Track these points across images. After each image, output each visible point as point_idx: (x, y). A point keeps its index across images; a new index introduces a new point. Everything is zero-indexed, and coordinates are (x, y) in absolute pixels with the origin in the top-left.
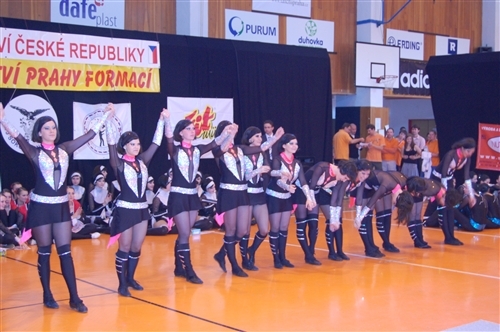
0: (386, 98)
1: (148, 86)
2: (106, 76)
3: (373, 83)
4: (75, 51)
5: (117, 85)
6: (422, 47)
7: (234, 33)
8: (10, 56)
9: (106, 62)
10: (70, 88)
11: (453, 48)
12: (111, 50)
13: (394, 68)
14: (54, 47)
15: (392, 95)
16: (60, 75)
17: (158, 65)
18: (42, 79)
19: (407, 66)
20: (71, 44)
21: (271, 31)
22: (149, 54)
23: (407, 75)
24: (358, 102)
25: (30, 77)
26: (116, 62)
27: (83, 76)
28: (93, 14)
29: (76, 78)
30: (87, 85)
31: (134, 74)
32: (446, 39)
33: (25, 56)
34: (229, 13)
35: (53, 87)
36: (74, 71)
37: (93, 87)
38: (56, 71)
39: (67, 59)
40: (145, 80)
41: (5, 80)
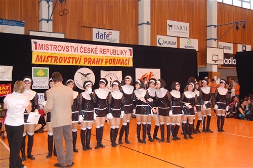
0: (218, 68)
1: (128, 64)
2: (113, 61)
3: (214, 62)
4: (101, 51)
5: (117, 64)
6: (232, 49)
7: (160, 44)
8: (78, 54)
9: (113, 55)
10: (100, 65)
11: (244, 49)
12: (115, 51)
13: (221, 57)
14: (94, 50)
15: (221, 67)
16: (96, 60)
17: (132, 56)
18: (89, 62)
19: (226, 56)
20: (100, 49)
21: (174, 43)
22: (128, 52)
23: (227, 59)
24: (208, 70)
25: (85, 61)
26: (116, 55)
27: (104, 61)
28: (108, 38)
29: (102, 62)
30: (106, 64)
31: (123, 60)
32: (242, 45)
33: (83, 54)
34: (158, 37)
35: (93, 65)
36: (101, 59)
37: (108, 65)
38: (94, 59)
39: (98, 54)
40: (127, 62)
41: (76, 63)
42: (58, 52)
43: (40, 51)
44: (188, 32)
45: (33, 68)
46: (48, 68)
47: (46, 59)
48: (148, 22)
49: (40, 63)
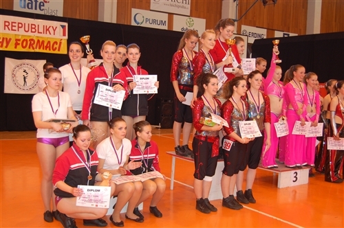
1: (59, 50)
2: (29, 42)
4: (7, 26)
5: (36, 48)
6: (265, 37)
7: (138, 23)
9: (29, 33)
10: (3, 49)
12: (33, 26)
17: (66, 37)
20: (5, 22)
21: (162, 23)
22: (60, 30)
26: (36, 34)
27: (13, 41)
28: (42, 8)
29: (8, 43)
30: (16, 47)
31: (49, 42)
32: (281, 33)
34: (134, 11)
36: (6, 39)
37: (20, 49)
39: (2, 31)
40: (57, 46)
44: (189, 6)
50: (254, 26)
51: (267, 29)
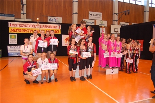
4: (43, 27)
8: (31, 28)
9: (50, 28)
12: (51, 26)
17: (60, 29)
21: (93, 23)
26: (52, 28)
31: (55, 31)
33: (34, 28)
35: (39, 33)
40: (58, 32)
41: (30, 32)
42: (21, 27)
43: (13, 27)
44: (101, 17)
45: (9, 35)
46: (17, 35)
47: (15, 31)
48: (76, 13)
49: (13, 32)
50: (124, 22)
51: (129, 23)
